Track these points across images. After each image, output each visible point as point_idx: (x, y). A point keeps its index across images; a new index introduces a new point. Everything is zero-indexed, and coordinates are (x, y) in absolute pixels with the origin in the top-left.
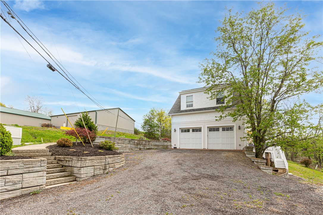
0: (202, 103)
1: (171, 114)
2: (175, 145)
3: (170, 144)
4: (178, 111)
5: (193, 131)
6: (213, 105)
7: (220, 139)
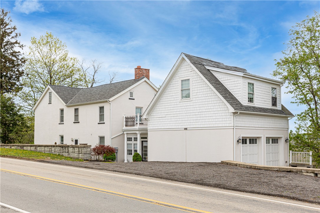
1: (239, 111)
4: (241, 106)
5: (250, 143)
6: (269, 106)
7: (271, 154)
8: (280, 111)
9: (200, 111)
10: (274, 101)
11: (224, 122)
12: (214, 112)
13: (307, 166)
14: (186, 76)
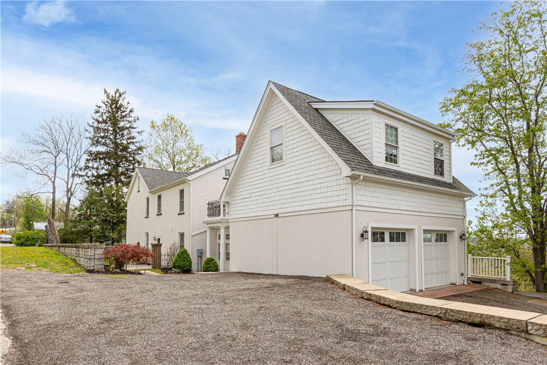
1: (362, 174)
4: (369, 166)
5: (392, 239)
6: (430, 173)
7: (434, 260)
8: (450, 184)
9: (298, 181)
10: (439, 166)
11: (335, 199)
12: (319, 181)
13: (501, 283)
14: (277, 122)
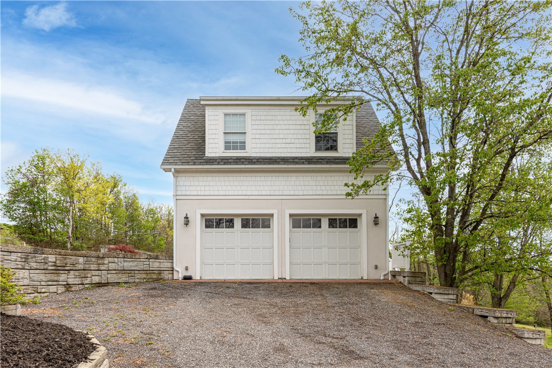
0: (273, 141)
1: (173, 167)
2: (187, 269)
3: (169, 265)
4: (196, 158)
5: (246, 226)
6: (306, 152)
7: (325, 249)
